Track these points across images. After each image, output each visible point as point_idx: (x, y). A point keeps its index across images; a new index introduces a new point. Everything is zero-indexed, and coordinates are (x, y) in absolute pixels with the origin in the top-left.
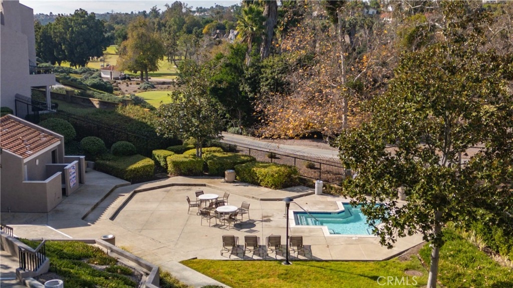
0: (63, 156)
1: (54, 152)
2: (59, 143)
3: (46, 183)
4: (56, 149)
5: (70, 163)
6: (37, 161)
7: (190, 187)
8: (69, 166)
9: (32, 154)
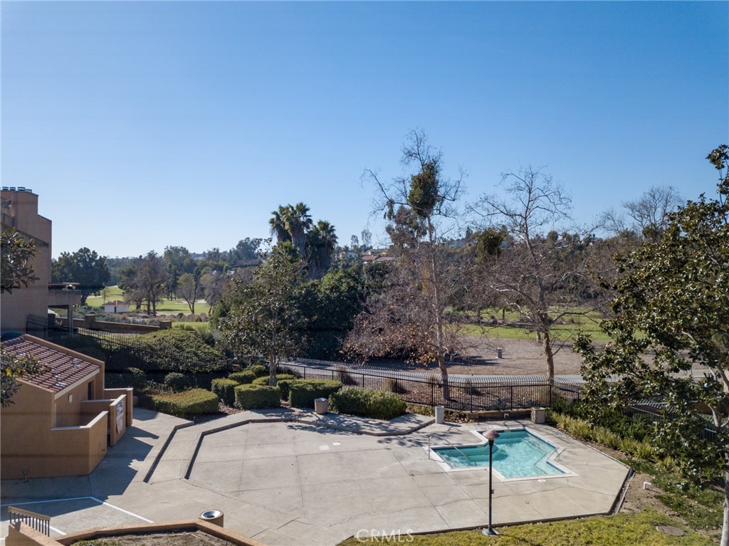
0: (102, 389)
1: (90, 384)
2: (98, 371)
3: (88, 429)
4: (93, 381)
5: (116, 398)
6: (71, 397)
7: (272, 423)
8: (115, 402)
9: (66, 386)
